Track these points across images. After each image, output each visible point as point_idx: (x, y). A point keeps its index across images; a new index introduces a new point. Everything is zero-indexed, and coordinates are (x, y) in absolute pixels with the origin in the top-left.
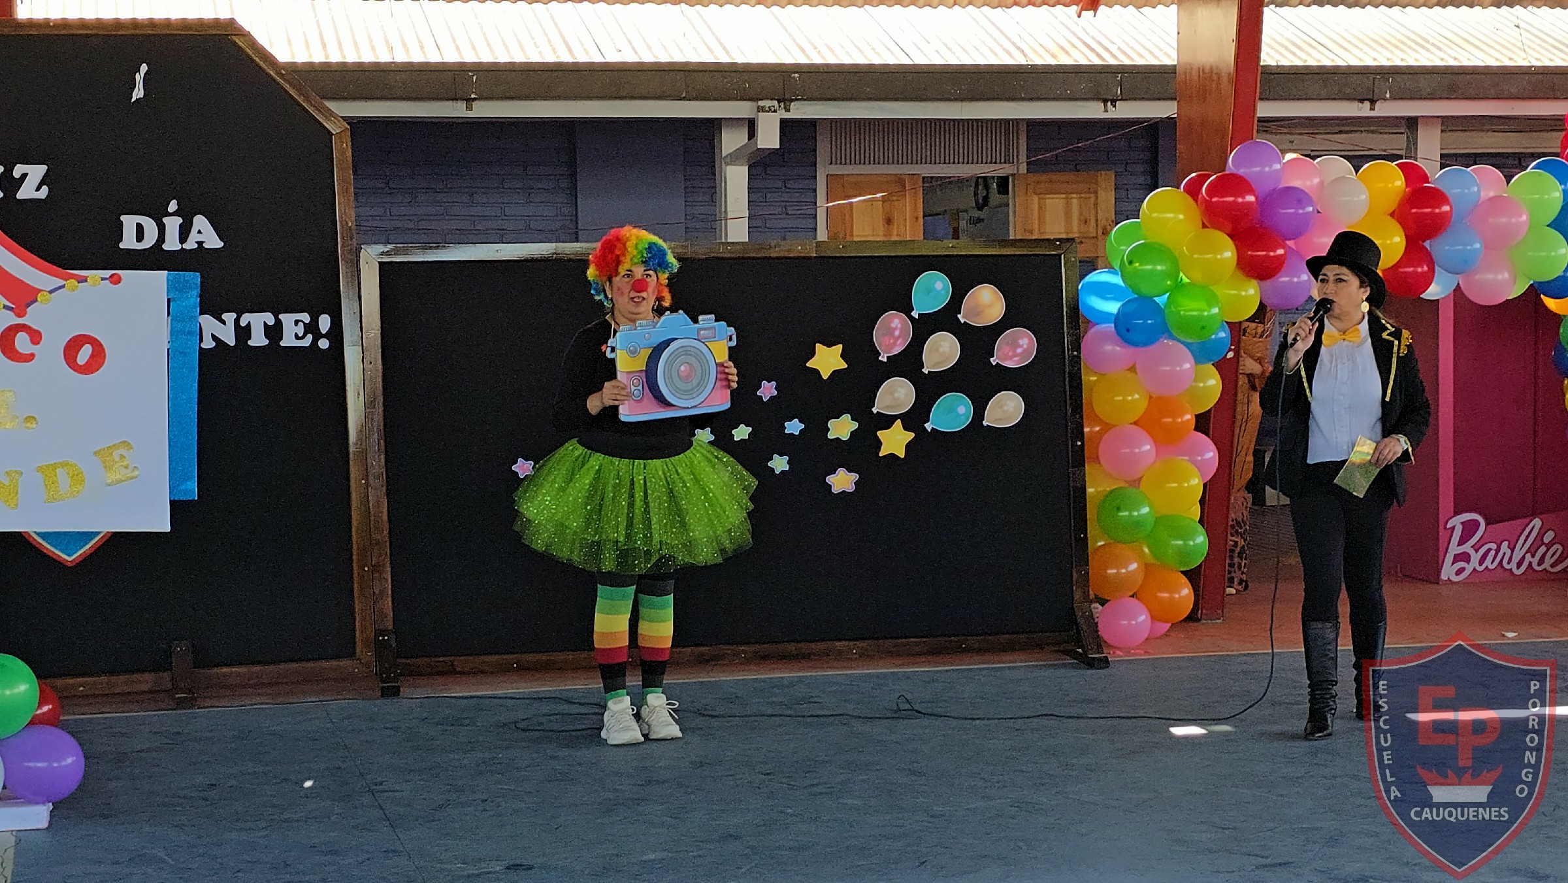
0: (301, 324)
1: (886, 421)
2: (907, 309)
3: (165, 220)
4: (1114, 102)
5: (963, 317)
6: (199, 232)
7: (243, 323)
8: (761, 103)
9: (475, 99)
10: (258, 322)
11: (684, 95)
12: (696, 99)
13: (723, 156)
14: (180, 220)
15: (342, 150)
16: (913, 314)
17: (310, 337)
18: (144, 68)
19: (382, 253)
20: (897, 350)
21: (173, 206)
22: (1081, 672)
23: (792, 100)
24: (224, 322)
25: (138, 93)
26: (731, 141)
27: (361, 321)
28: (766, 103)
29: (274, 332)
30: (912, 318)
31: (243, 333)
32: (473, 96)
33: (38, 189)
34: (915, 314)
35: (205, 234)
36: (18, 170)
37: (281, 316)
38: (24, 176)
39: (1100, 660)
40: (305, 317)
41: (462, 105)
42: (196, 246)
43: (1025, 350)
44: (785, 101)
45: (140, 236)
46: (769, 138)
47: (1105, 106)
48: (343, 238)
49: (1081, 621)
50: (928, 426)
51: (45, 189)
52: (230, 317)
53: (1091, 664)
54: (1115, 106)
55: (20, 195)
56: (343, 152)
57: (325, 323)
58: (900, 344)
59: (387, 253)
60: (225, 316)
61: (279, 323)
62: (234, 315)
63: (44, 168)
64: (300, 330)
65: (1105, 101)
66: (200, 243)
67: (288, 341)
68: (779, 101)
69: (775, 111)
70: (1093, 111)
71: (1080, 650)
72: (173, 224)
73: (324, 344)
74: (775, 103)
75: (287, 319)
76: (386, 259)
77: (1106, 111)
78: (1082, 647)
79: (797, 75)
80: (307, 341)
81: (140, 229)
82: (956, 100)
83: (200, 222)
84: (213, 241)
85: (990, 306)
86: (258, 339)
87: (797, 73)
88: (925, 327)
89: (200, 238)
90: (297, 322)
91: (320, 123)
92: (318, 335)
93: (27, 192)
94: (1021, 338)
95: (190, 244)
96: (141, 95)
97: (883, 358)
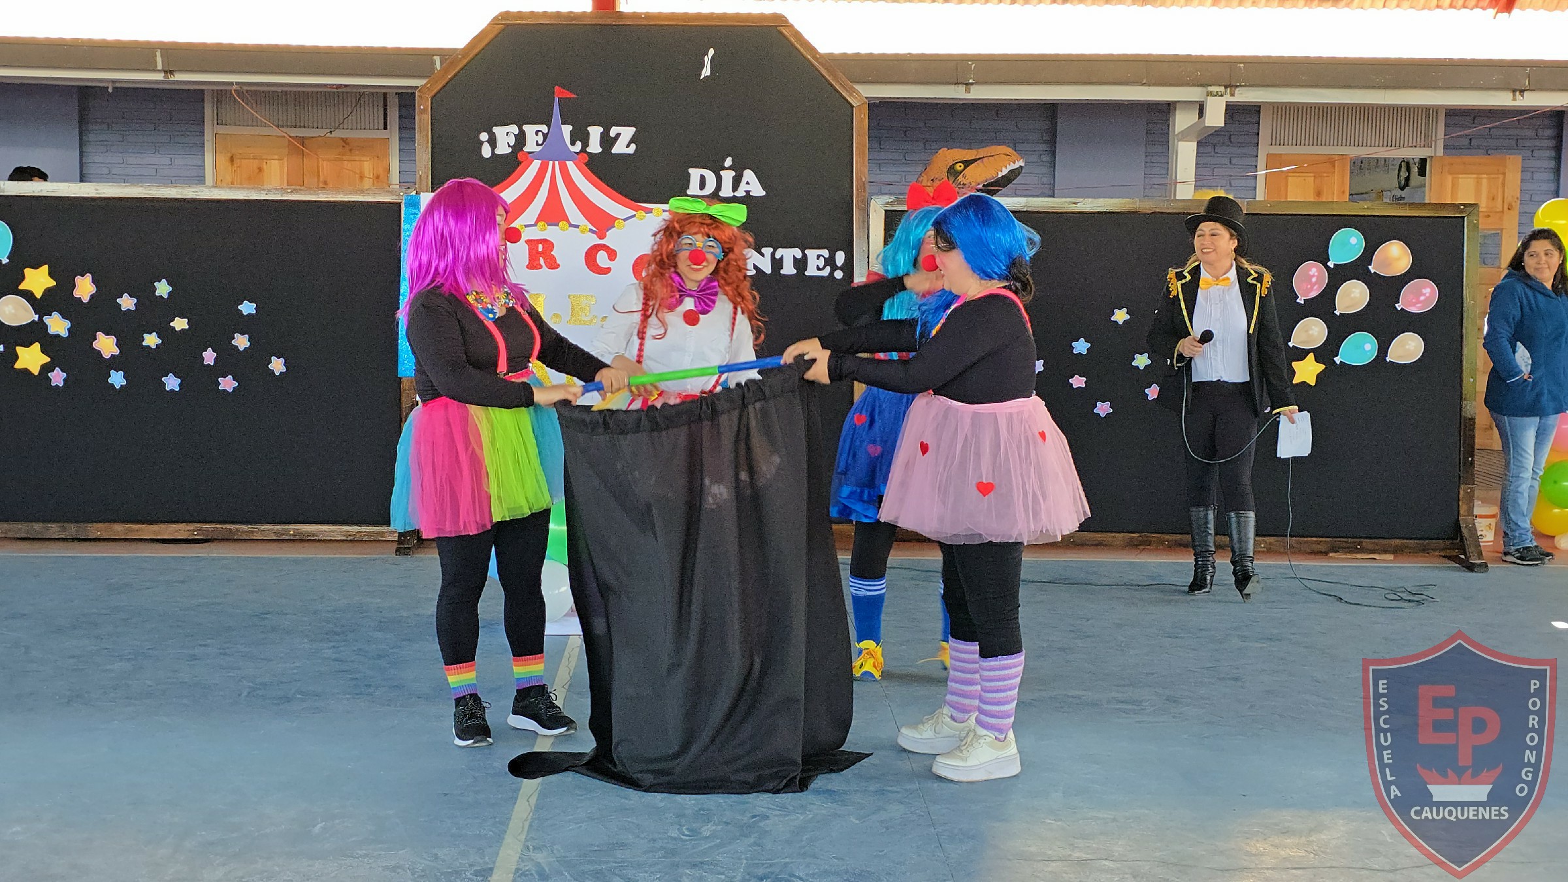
0: (821, 258)
1: (1301, 354)
2: (1324, 260)
3: (722, 173)
4: (1522, 91)
5: (1373, 268)
6: (748, 183)
7: (778, 256)
8: (1210, 89)
9: (972, 84)
10: (788, 255)
11: (1144, 82)
12: (1155, 84)
13: (1176, 133)
14: (733, 173)
15: (861, 122)
16: (1329, 264)
17: (828, 269)
18: (711, 52)
19: (888, 203)
20: (1314, 294)
21: (728, 162)
22: (1463, 574)
23: (1237, 86)
24: (763, 255)
25: (706, 72)
26: (1182, 121)
27: (868, 257)
28: (1214, 89)
29: (801, 264)
30: (1327, 267)
31: (777, 264)
32: (971, 81)
33: (628, 146)
34: (1331, 264)
35: (752, 185)
36: (614, 131)
37: (807, 252)
38: (618, 135)
39: (1480, 565)
40: (826, 253)
41: (962, 88)
42: (745, 194)
43: (1427, 298)
44: (1230, 86)
45: (702, 185)
46: (1216, 117)
47: (1514, 95)
48: (857, 190)
49: (1465, 532)
50: (1338, 360)
51: (633, 146)
52: (767, 251)
53: (1471, 568)
54: (1523, 96)
55: (615, 150)
56: (862, 121)
57: (840, 258)
58: (1316, 290)
59: (891, 203)
60: (764, 250)
61: (805, 256)
62: (771, 250)
63: (633, 130)
64: (821, 263)
65: (1514, 91)
66: (748, 192)
67: (811, 271)
68: (1226, 87)
69: (1222, 96)
70: (1502, 99)
71: (1463, 557)
72: (728, 176)
73: (839, 275)
74: (1222, 89)
75: (811, 254)
76: (890, 208)
77: (1514, 99)
78: (1465, 554)
79: (1242, 65)
80: (826, 272)
81: (703, 179)
82: (1379, 88)
83: (749, 175)
84: (758, 191)
85: (1398, 259)
86: (789, 269)
87: (1243, 63)
88: (1339, 275)
89: (748, 188)
90: (818, 257)
91: (844, 98)
92: (834, 267)
93: (619, 148)
94: (1425, 288)
95: (740, 193)
96: (708, 73)
97: (1301, 301)
